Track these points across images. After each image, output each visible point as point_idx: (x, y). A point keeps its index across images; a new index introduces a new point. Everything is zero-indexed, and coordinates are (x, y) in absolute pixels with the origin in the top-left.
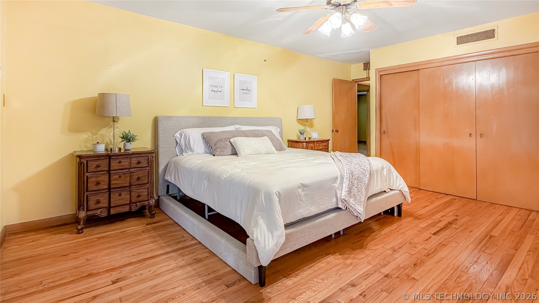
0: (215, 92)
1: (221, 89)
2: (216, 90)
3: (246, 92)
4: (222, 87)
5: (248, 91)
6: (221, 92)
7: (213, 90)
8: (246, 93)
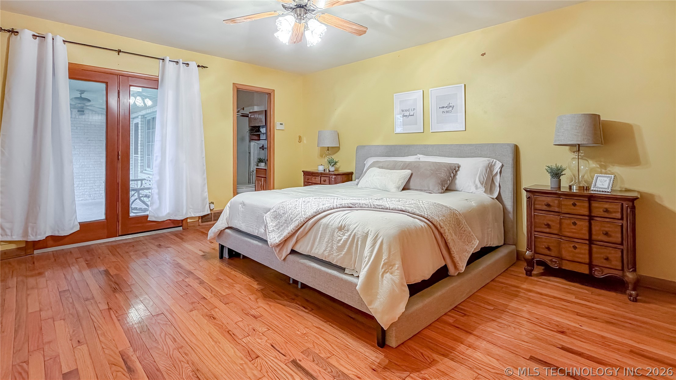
0: (407, 117)
1: (413, 112)
2: (408, 114)
3: (449, 109)
4: (414, 109)
5: (451, 109)
6: (413, 115)
7: (405, 115)
8: (447, 112)
